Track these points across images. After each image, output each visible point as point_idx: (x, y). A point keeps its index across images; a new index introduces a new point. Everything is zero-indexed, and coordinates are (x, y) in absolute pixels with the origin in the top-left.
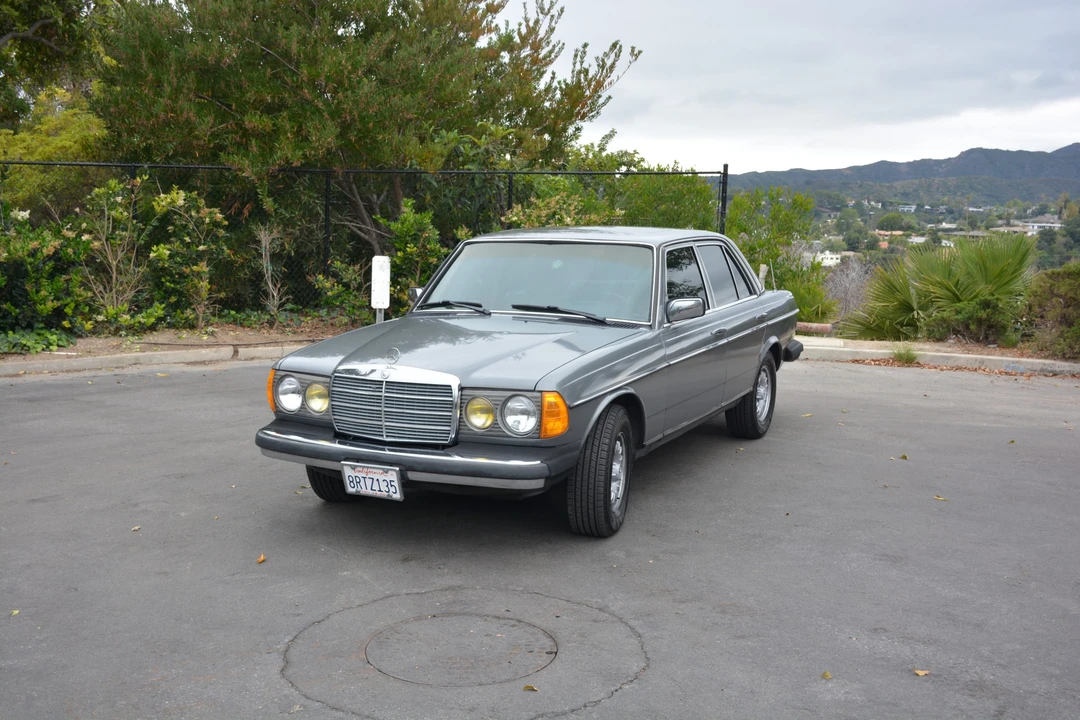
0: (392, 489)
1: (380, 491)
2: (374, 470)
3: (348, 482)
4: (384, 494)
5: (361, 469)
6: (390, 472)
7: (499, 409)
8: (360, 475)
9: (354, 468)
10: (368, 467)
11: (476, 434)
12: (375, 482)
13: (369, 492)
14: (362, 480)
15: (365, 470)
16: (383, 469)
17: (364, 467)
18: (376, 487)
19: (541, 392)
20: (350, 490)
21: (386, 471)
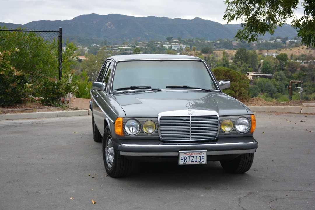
0: (203, 160)
1: (196, 161)
2: (195, 153)
3: (180, 160)
4: (198, 163)
5: (188, 153)
6: (203, 153)
7: (235, 123)
8: (187, 156)
9: (185, 153)
10: (192, 152)
11: (226, 134)
12: (195, 158)
13: (190, 163)
14: (188, 158)
15: (191, 153)
16: (200, 152)
17: (190, 152)
18: (194, 160)
19: (250, 115)
20: (181, 163)
21: (201, 153)
